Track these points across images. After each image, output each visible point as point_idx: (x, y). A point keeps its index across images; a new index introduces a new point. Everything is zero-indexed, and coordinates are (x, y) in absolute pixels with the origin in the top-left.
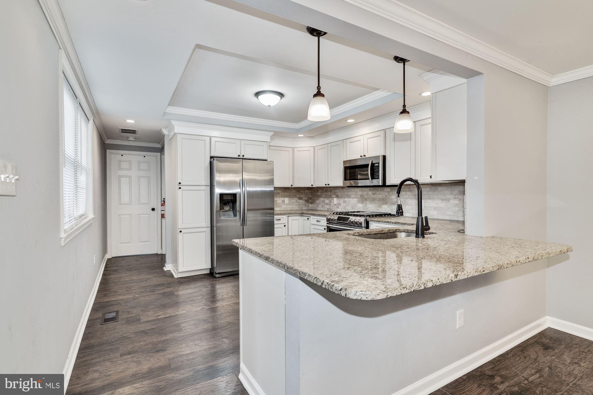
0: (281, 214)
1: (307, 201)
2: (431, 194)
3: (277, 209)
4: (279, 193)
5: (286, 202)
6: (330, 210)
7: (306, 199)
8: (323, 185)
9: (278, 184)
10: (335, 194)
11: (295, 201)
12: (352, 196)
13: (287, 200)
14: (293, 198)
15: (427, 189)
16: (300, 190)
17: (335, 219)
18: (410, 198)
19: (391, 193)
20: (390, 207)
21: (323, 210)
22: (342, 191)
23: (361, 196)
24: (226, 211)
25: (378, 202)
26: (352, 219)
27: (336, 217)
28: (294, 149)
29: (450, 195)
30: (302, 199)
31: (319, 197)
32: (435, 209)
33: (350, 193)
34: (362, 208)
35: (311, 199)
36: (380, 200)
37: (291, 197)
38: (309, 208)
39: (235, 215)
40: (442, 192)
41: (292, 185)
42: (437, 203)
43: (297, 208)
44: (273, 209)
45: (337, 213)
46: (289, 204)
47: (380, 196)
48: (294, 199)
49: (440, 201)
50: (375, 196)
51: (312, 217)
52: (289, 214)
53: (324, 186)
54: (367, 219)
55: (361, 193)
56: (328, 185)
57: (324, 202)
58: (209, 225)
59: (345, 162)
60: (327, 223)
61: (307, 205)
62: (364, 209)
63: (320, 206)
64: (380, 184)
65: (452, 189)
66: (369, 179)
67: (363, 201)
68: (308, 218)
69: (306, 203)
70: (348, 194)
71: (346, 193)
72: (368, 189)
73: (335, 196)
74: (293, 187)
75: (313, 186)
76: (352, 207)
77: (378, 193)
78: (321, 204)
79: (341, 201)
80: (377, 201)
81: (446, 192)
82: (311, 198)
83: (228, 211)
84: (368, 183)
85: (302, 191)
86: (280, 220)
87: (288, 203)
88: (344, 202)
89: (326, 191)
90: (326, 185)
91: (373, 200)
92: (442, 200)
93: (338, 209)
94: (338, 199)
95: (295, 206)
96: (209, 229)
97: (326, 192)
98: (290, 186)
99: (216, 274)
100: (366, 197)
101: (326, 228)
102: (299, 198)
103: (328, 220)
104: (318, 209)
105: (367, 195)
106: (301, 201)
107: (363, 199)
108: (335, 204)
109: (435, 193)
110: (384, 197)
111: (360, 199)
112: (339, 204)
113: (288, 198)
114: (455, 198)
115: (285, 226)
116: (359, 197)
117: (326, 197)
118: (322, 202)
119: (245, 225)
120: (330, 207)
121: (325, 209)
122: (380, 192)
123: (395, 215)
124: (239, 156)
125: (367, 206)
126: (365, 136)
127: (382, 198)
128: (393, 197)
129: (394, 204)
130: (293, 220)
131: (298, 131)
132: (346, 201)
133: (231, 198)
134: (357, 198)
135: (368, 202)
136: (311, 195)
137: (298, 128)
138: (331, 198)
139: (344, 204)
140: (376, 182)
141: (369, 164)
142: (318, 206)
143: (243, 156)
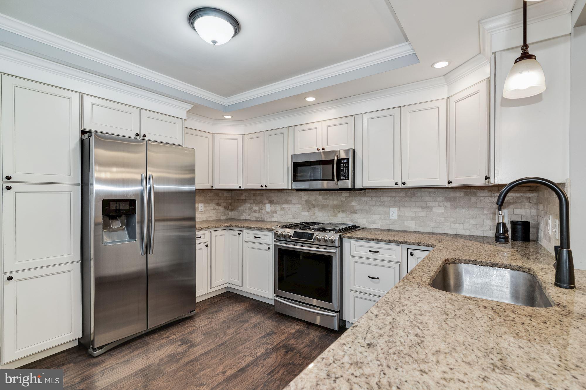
0: (202, 229)
1: (226, 208)
2: (406, 201)
6: (260, 220)
7: (225, 204)
8: (256, 185)
9: (201, 183)
10: (266, 199)
11: (212, 208)
12: (294, 202)
13: (202, 207)
14: (210, 203)
15: (401, 195)
17: (289, 235)
18: (377, 205)
19: (350, 199)
20: (349, 216)
21: (250, 219)
22: (279, 195)
23: (306, 201)
24: (114, 231)
25: (332, 210)
27: (291, 233)
28: (215, 136)
29: (433, 201)
30: (220, 205)
31: (243, 202)
32: (412, 219)
33: (290, 198)
35: (231, 205)
36: (334, 207)
37: (207, 203)
38: (229, 217)
39: (132, 236)
40: (421, 198)
41: (212, 187)
42: (415, 212)
43: (214, 218)
46: (204, 212)
47: (335, 202)
48: (211, 205)
49: (420, 210)
50: (327, 202)
51: (246, 232)
52: (213, 227)
53: (260, 188)
54: (341, 235)
55: (306, 198)
56: (266, 186)
58: (79, 258)
59: (294, 156)
60: (275, 242)
61: (226, 213)
62: (310, 218)
63: (244, 214)
64: (350, 187)
65: (436, 195)
66: (333, 180)
67: (310, 209)
68: (240, 232)
69: (225, 210)
70: (288, 199)
71: (284, 198)
72: (317, 193)
73: (267, 201)
75: (241, 188)
76: (293, 216)
77: (331, 198)
78: (247, 211)
79: (278, 208)
80: (330, 208)
81: (427, 198)
82: (231, 203)
83: (118, 229)
84: (332, 185)
85: (220, 195)
86: (201, 237)
87: (202, 210)
88: (282, 209)
89: (254, 195)
90: (262, 186)
91: (325, 207)
92: (422, 208)
94: (272, 206)
95: (212, 215)
96: (79, 265)
98: (210, 188)
99: (93, 349)
100: (314, 203)
102: (217, 203)
103: (278, 237)
104: (242, 217)
105: (315, 200)
106: (219, 208)
107: (310, 206)
108: (268, 212)
109: (413, 199)
110: (341, 203)
111: (305, 206)
112: (275, 212)
113: (202, 204)
114: (440, 206)
115: (207, 246)
116: (304, 203)
117: (254, 203)
118: (249, 209)
119: (151, 253)
120: (261, 216)
121: (255, 219)
122: (335, 197)
123: (359, 227)
124: (137, 135)
125: (316, 214)
126: (323, 122)
127: (338, 205)
128: (353, 203)
129: (355, 212)
130: (216, 236)
131: (227, 109)
132: (285, 208)
133: (124, 207)
134: (300, 204)
135: (317, 209)
136: (232, 199)
137: (226, 104)
138: (262, 203)
139: (282, 212)
140: (343, 184)
141: (334, 160)
142: (241, 213)
143: (145, 136)
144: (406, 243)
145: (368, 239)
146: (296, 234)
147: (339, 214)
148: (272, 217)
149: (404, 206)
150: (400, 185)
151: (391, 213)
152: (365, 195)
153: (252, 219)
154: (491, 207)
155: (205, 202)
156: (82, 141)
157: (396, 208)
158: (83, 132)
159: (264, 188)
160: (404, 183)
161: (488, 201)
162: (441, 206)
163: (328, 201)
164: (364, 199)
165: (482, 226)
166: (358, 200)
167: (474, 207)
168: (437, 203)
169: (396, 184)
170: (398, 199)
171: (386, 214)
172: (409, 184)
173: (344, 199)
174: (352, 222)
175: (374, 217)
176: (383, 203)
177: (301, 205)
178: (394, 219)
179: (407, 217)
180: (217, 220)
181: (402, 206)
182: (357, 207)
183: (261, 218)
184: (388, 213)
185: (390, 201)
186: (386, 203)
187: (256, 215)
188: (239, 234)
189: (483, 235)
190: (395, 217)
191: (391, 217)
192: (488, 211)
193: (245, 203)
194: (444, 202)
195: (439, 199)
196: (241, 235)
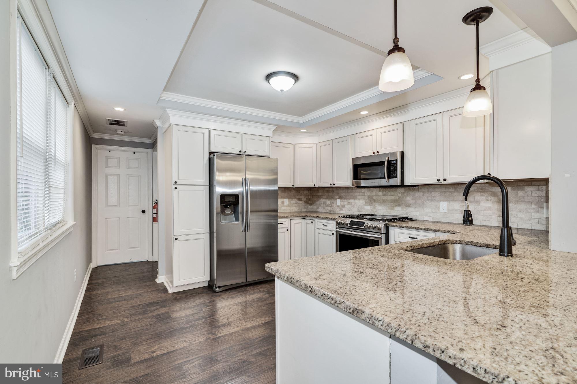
0: (284, 217)
1: (306, 202)
2: (456, 196)
5: (285, 204)
6: (332, 212)
7: (305, 199)
8: (327, 185)
9: (282, 183)
10: (337, 195)
11: (294, 202)
12: (358, 197)
13: (286, 201)
14: (292, 199)
15: (451, 190)
16: (299, 191)
17: (347, 223)
18: (429, 200)
19: (405, 194)
20: (405, 209)
21: (324, 211)
22: (347, 192)
23: (369, 197)
24: (227, 215)
25: (390, 204)
26: (368, 223)
27: (348, 221)
28: (295, 146)
29: (481, 196)
30: (301, 200)
31: (320, 197)
32: (461, 212)
33: (356, 194)
34: (371, 211)
35: (310, 200)
36: (392, 201)
38: (308, 210)
39: (237, 219)
41: (293, 185)
42: (463, 205)
43: (296, 210)
44: (276, 211)
45: (347, 216)
46: (288, 205)
47: (393, 197)
48: (294, 200)
50: (386, 197)
51: (317, 220)
52: (292, 216)
53: (329, 186)
54: (386, 224)
55: (368, 194)
56: (334, 184)
57: (325, 203)
58: (208, 231)
59: (354, 159)
60: (337, 228)
61: (306, 207)
62: (372, 211)
63: (320, 208)
64: (399, 184)
66: (384, 178)
67: (372, 203)
68: (313, 221)
69: (305, 204)
70: (354, 195)
71: (351, 194)
72: (378, 189)
73: (338, 197)
74: (294, 187)
75: (315, 186)
76: (358, 209)
77: (389, 193)
78: (322, 205)
79: (346, 202)
80: (389, 202)
82: (310, 198)
83: (229, 214)
84: (383, 182)
85: (301, 192)
86: (283, 223)
88: (349, 203)
90: (330, 184)
91: (384, 202)
94: (342, 201)
95: (294, 208)
96: (208, 235)
97: (327, 192)
98: (291, 186)
99: (216, 288)
100: (374, 198)
101: (335, 233)
102: (299, 199)
103: (339, 224)
104: (319, 210)
105: (376, 196)
106: (300, 202)
107: (371, 201)
108: (338, 206)
110: (397, 198)
111: (368, 201)
112: (343, 206)
113: (287, 199)
114: (487, 200)
115: (288, 230)
116: (367, 198)
117: (327, 198)
118: (323, 203)
119: (248, 231)
120: (333, 209)
121: (328, 211)
122: (392, 193)
123: (412, 219)
124: (240, 152)
125: (376, 208)
126: (378, 130)
127: (395, 200)
128: (408, 198)
129: (409, 206)
130: (295, 223)
131: (302, 125)
132: (351, 202)
133: (232, 199)
134: (364, 199)
135: (378, 203)
136: (311, 195)
137: (301, 122)
138: (334, 199)
139: (349, 205)
140: (393, 182)
141: (385, 161)
142: (318, 207)
143: (245, 152)
144: (438, 231)
145: (408, 227)
146: (352, 223)
147: (396, 208)
148: (342, 210)
149: (454, 200)
150: (442, 182)
151: (441, 207)
152: (419, 191)
153: (326, 212)
154: (539, 200)
155: (289, 197)
156: (210, 159)
157: (446, 202)
158: (211, 153)
159: (332, 186)
160: (445, 180)
161: (536, 195)
164: (417, 194)
165: (530, 219)
166: (412, 195)
167: (522, 201)
168: (484, 197)
169: (438, 180)
170: (447, 194)
171: (437, 208)
172: (450, 180)
174: (407, 214)
175: (427, 210)
176: (434, 197)
178: (445, 213)
179: (456, 210)
180: (299, 212)
181: (451, 200)
182: (411, 202)
183: (333, 211)
184: (438, 207)
186: (437, 198)
189: (530, 228)
190: (445, 211)
191: (441, 210)
192: (536, 205)
194: (491, 197)
195: (486, 194)
196: (313, 223)
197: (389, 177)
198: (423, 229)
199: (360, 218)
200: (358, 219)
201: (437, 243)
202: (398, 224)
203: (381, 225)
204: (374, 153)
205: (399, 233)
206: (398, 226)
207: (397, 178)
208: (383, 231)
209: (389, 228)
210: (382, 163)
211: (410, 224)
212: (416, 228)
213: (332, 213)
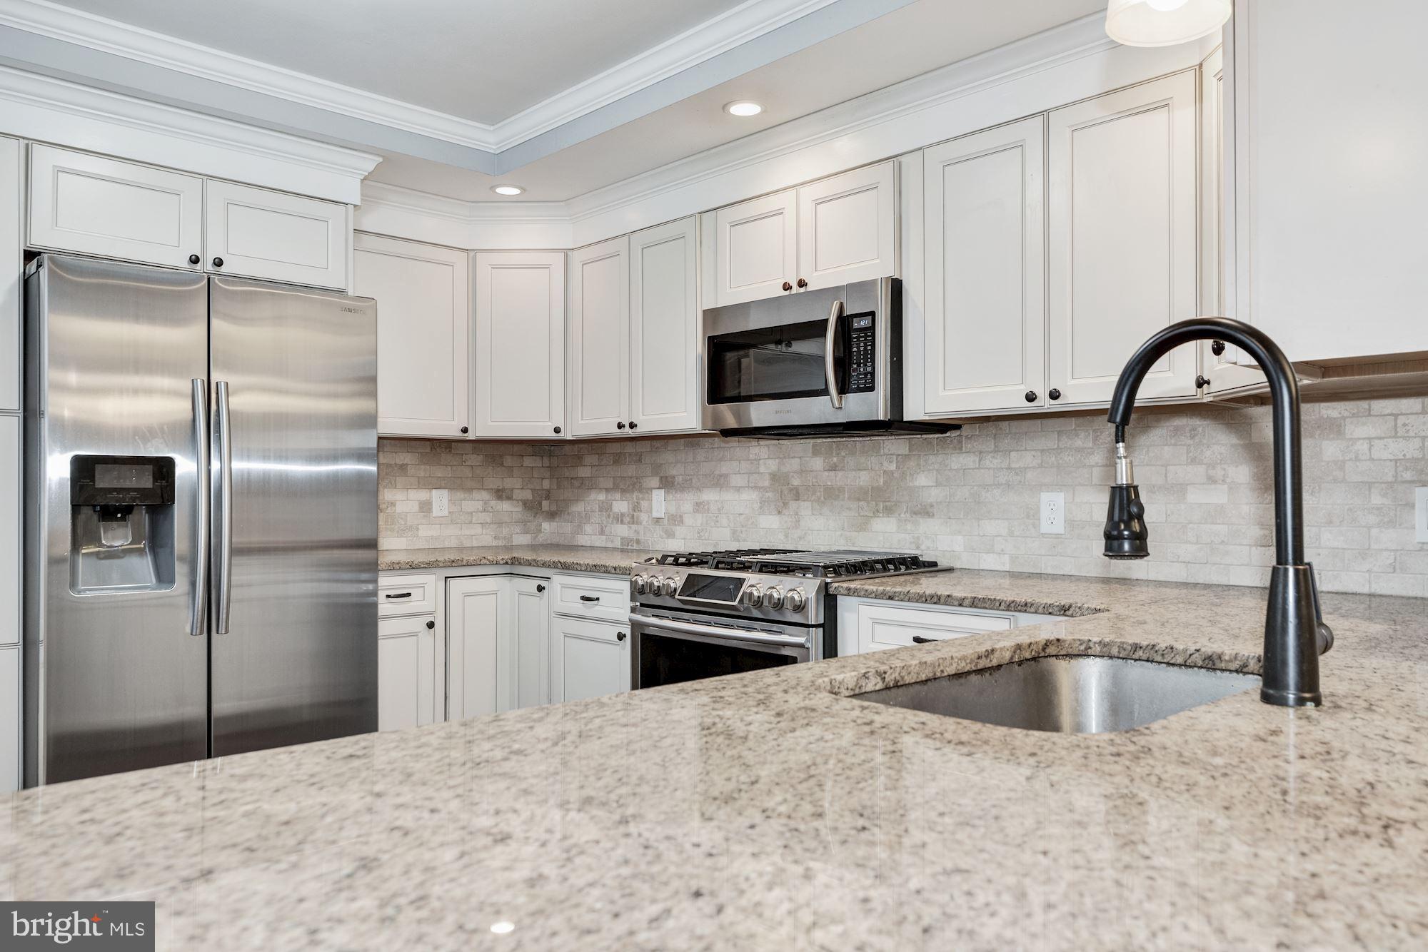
0: (413, 567)
1: (532, 507)
2: (1097, 465)
3: (392, 544)
4: (403, 468)
5: (436, 512)
6: (635, 546)
7: (527, 495)
8: (607, 428)
9: (399, 418)
10: (654, 475)
11: (479, 505)
12: (736, 480)
13: (441, 500)
14: (470, 490)
15: (1079, 443)
16: (501, 456)
17: (672, 585)
18: (998, 485)
19: (912, 463)
20: (909, 526)
21: (603, 545)
22: (690, 459)
23: (774, 477)
24: (112, 555)
25: (853, 505)
26: (757, 584)
27: (677, 579)
28: (474, 261)
29: (1187, 464)
30: (509, 498)
31: (586, 485)
33: (725, 468)
34: (781, 536)
35: (547, 498)
36: (861, 495)
37: (462, 488)
38: (541, 539)
39: (164, 576)
40: (1148, 452)
41: (465, 430)
43: (488, 540)
44: (372, 544)
45: (675, 560)
46: (451, 519)
47: (864, 479)
48: (475, 494)
50: (838, 479)
51: (559, 581)
52: (452, 564)
53: (613, 431)
54: (827, 584)
55: (773, 465)
56: (632, 426)
57: (606, 508)
58: (15, 636)
59: (711, 315)
60: (633, 610)
61: (532, 526)
62: (786, 536)
63: (588, 528)
64: (881, 417)
65: (1197, 439)
66: (825, 392)
67: (785, 504)
68: (543, 583)
69: (528, 517)
70: (717, 472)
71: (706, 467)
73: (655, 482)
74: (471, 436)
75: (562, 436)
76: (734, 532)
77: (851, 461)
78: (596, 517)
79: (686, 502)
80: (849, 498)
81: (1167, 451)
82: (548, 491)
83: (126, 552)
84: (823, 410)
85: (508, 462)
86: (409, 595)
87: (446, 513)
88: (699, 507)
89: (620, 458)
90: (620, 426)
91: (831, 494)
92: (1152, 489)
93: (670, 540)
94: (670, 496)
95: (478, 530)
97: (614, 462)
98: (457, 434)
100: (796, 482)
101: (627, 631)
102: (498, 491)
103: (638, 591)
104: (582, 540)
105: (801, 472)
106: (505, 506)
107: (784, 495)
108: (658, 520)
110: (882, 481)
111: (770, 494)
112: (677, 519)
113: (445, 493)
114: (1212, 480)
115: (431, 625)
116: (767, 483)
117: (615, 488)
118: (601, 510)
119: (222, 629)
120: (637, 532)
121: (618, 544)
122: (863, 459)
123: (934, 564)
124: (195, 260)
125: (801, 523)
126: (803, 190)
127: (873, 488)
128: (922, 480)
129: (925, 511)
130: (467, 595)
131: (495, 164)
132: (708, 503)
133: (137, 481)
134: (756, 488)
135: (808, 504)
136: (551, 477)
137: (493, 149)
138: (640, 490)
139: (699, 516)
140: (859, 406)
141: (826, 321)
142: (580, 526)
143: (219, 263)
144: (1024, 607)
145: (909, 598)
146: (692, 584)
147: (878, 520)
148: (671, 535)
149: (1090, 484)
150: (1044, 404)
151: (1045, 513)
152: (961, 449)
153: (610, 545)
154: (1395, 477)
155: (453, 485)
156: (26, 283)
157: (1062, 495)
158: (31, 255)
159: (628, 431)
160: (1055, 395)
161: (1386, 454)
162: (1215, 482)
163: (840, 474)
164: (956, 462)
165: (1365, 553)
166: (936, 466)
167: (1335, 480)
168: (1201, 470)
169: (1031, 397)
170: (1067, 458)
171: (1028, 517)
172: (1074, 397)
173: (893, 467)
174: (918, 548)
175: (991, 527)
176: (1017, 474)
177: (756, 493)
178: (1058, 536)
180: (497, 547)
181: (1081, 485)
182: (935, 495)
183: (638, 542)
184: (1032, 515)
185: (1041, 466)
186: (1029, 475)
187: (622, 531)
188: (540, 589)
189: (1366, 590)
190: (1059, 528)
191: (1045, 527)
193: (590, 489)
194: (1225, 466)
195: (1208, 453)
196: (545, 592)
197: (843, 389)
198: (967, 602)
199: (728, 563)
200: (717, 567)
201: (1007, 655)
202: (872, 585)
203: (805, 589)
204: (787, 287)
205: (876, 622)
206: (872, 592)
207: (872, 389)
208: (815, 614)
209: (842, 602)
210: (815, 329)
211: (928, 585)
212: (939, 598)
213: (632, 551)
